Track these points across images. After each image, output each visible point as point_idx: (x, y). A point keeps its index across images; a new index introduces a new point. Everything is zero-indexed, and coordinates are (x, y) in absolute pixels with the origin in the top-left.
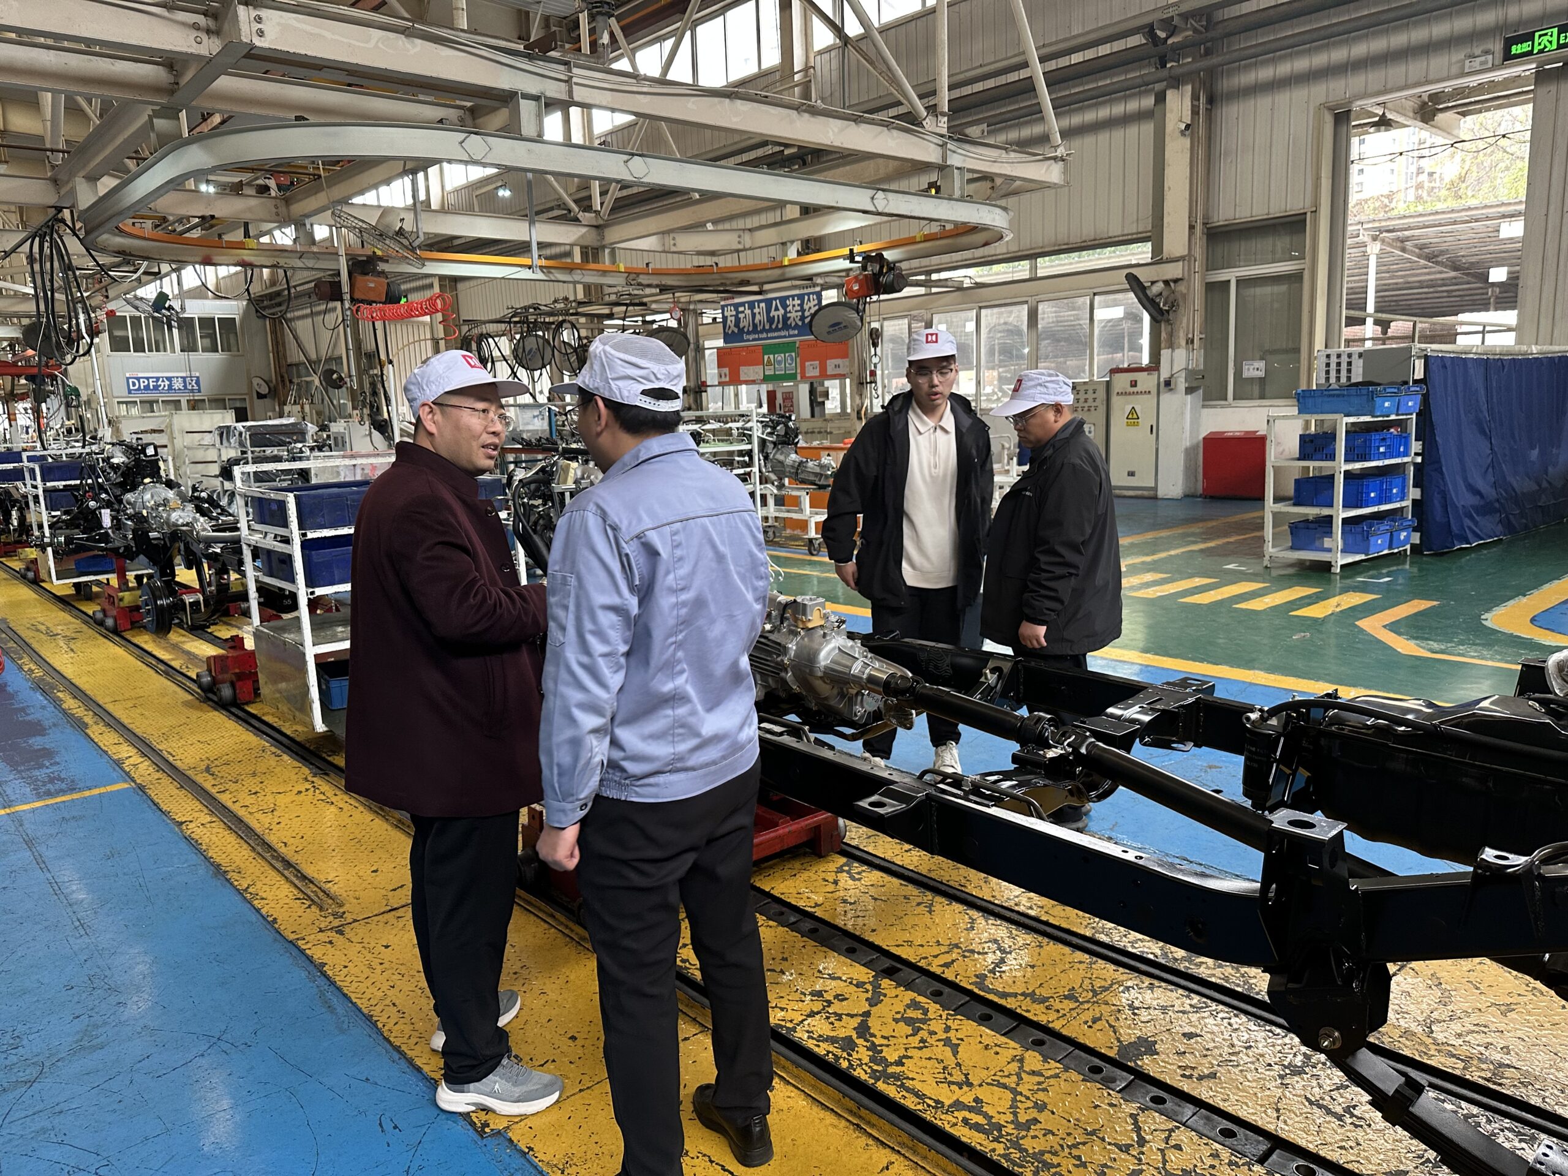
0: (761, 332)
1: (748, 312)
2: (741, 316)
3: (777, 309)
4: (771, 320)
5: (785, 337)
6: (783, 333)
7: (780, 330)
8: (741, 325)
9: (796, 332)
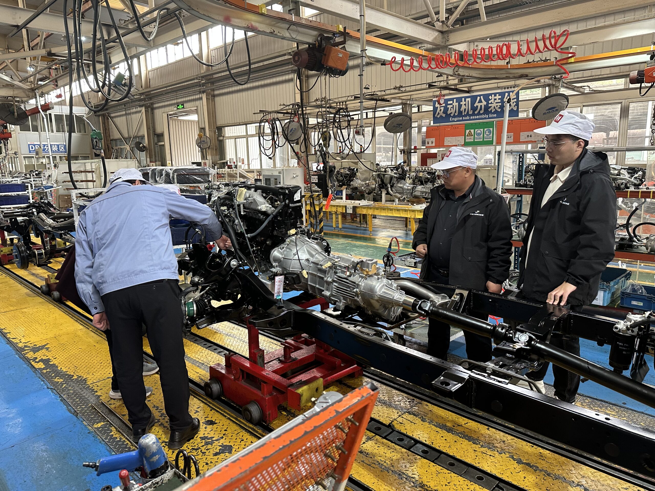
0: (465, 116)
1: (456, 104)
2: (449, 107)
3: (480, 101)
4: (474, 109)
5: (485, 118)
6: (483, 116)
7: (481, 114)
8: (449, 112)
9: (495, 115)
